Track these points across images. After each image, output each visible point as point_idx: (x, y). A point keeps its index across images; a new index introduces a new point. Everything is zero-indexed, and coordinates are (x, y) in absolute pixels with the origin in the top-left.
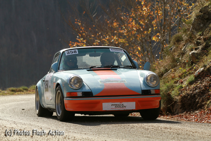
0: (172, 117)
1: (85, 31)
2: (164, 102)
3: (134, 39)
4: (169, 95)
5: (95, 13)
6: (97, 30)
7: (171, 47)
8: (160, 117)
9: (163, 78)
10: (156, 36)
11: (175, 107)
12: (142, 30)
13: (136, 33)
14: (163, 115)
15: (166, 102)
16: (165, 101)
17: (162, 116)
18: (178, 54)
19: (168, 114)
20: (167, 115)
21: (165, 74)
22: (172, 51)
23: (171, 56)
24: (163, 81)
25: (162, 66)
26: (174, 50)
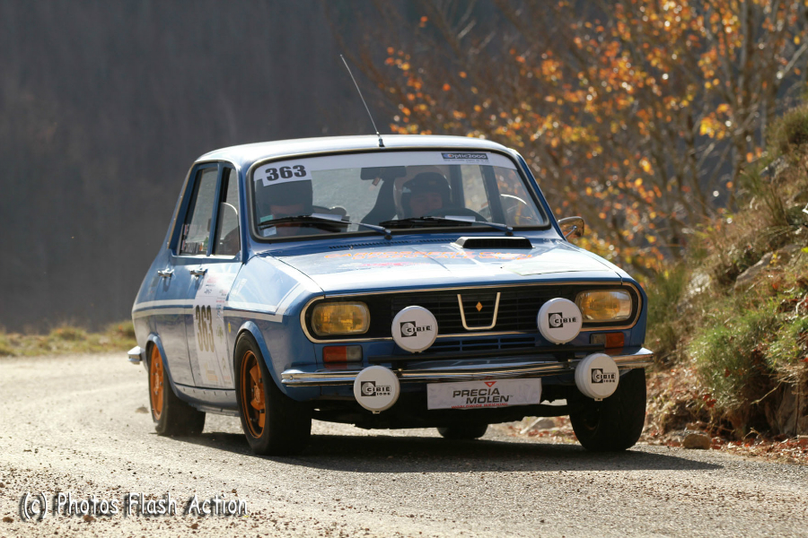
0: (769, 447)
1: (428, 97)
2: (736, 388)
3: (624, 126)
4: (758, 358)
5: (467, 22)
6: (474, 90)
7: (770, 161)
8: (718, 448)
9: (738, 290)
10: (713, 115)
11: (782, 406)
12: (656, 90)
13: (632, 106)
14: (736, 440)
15: (747, 387)
16: (740, 382)
17: (729, 440)
18: (797, 192)
19: (754, 435)
20: (751, 440)
21: (743, 271)
22: (775, 181)
23: (770, 201)
24: (737, 302)
25: (734, 238)
26: (780, 174)
